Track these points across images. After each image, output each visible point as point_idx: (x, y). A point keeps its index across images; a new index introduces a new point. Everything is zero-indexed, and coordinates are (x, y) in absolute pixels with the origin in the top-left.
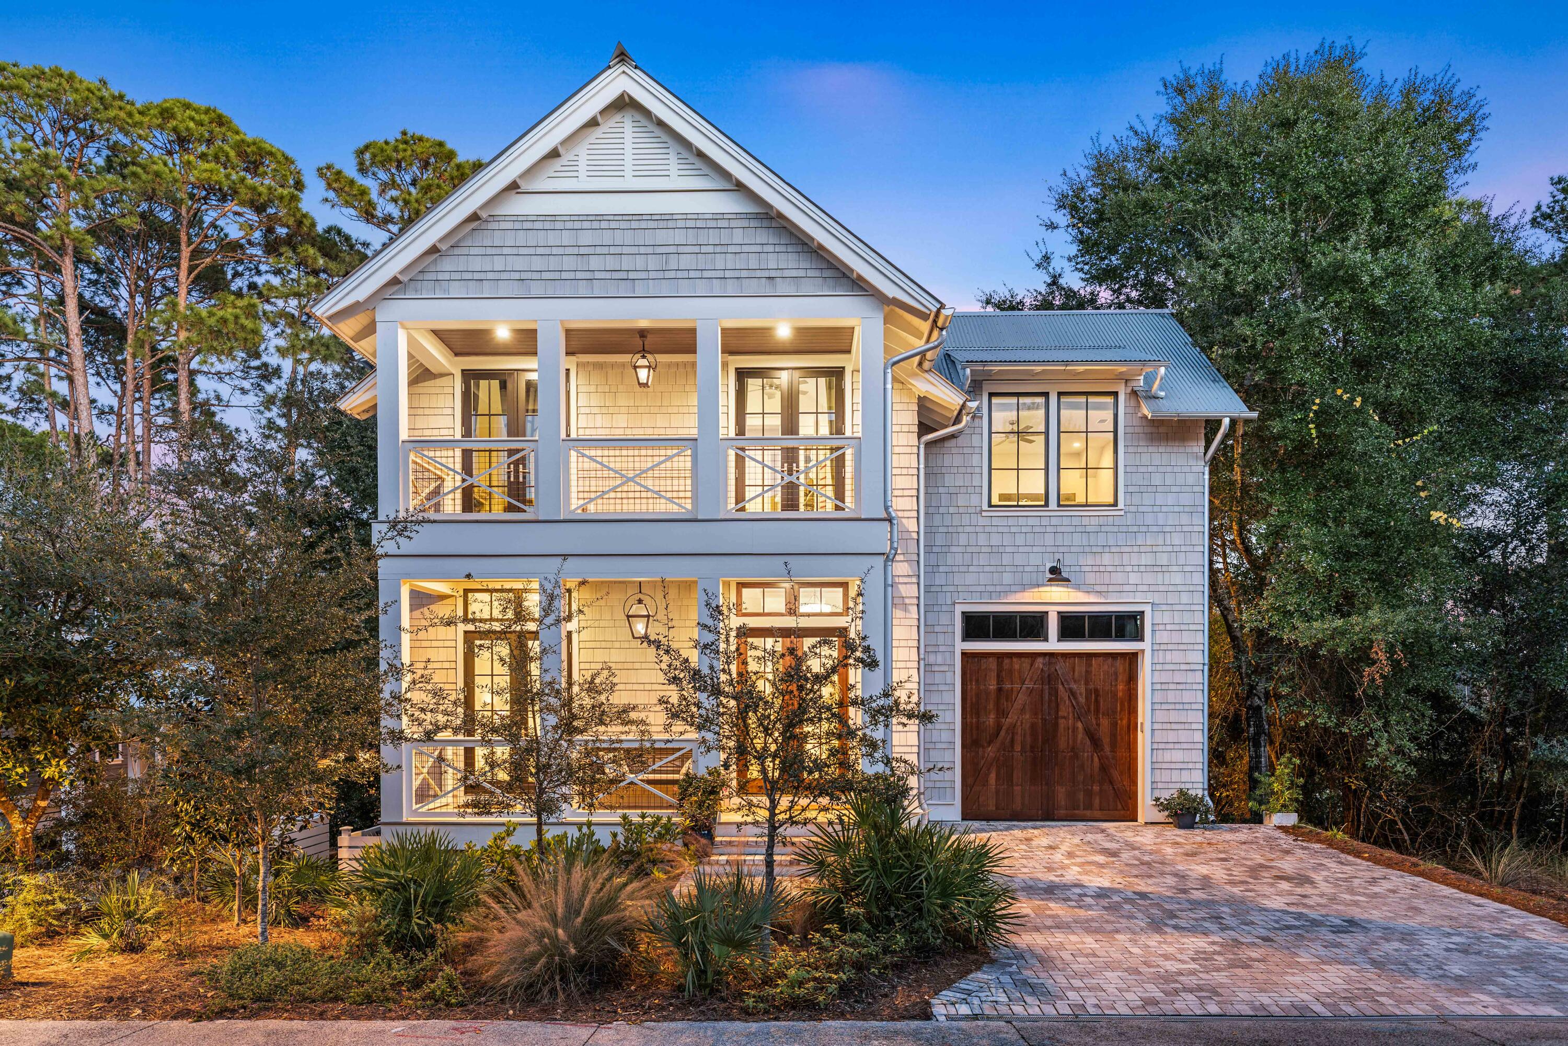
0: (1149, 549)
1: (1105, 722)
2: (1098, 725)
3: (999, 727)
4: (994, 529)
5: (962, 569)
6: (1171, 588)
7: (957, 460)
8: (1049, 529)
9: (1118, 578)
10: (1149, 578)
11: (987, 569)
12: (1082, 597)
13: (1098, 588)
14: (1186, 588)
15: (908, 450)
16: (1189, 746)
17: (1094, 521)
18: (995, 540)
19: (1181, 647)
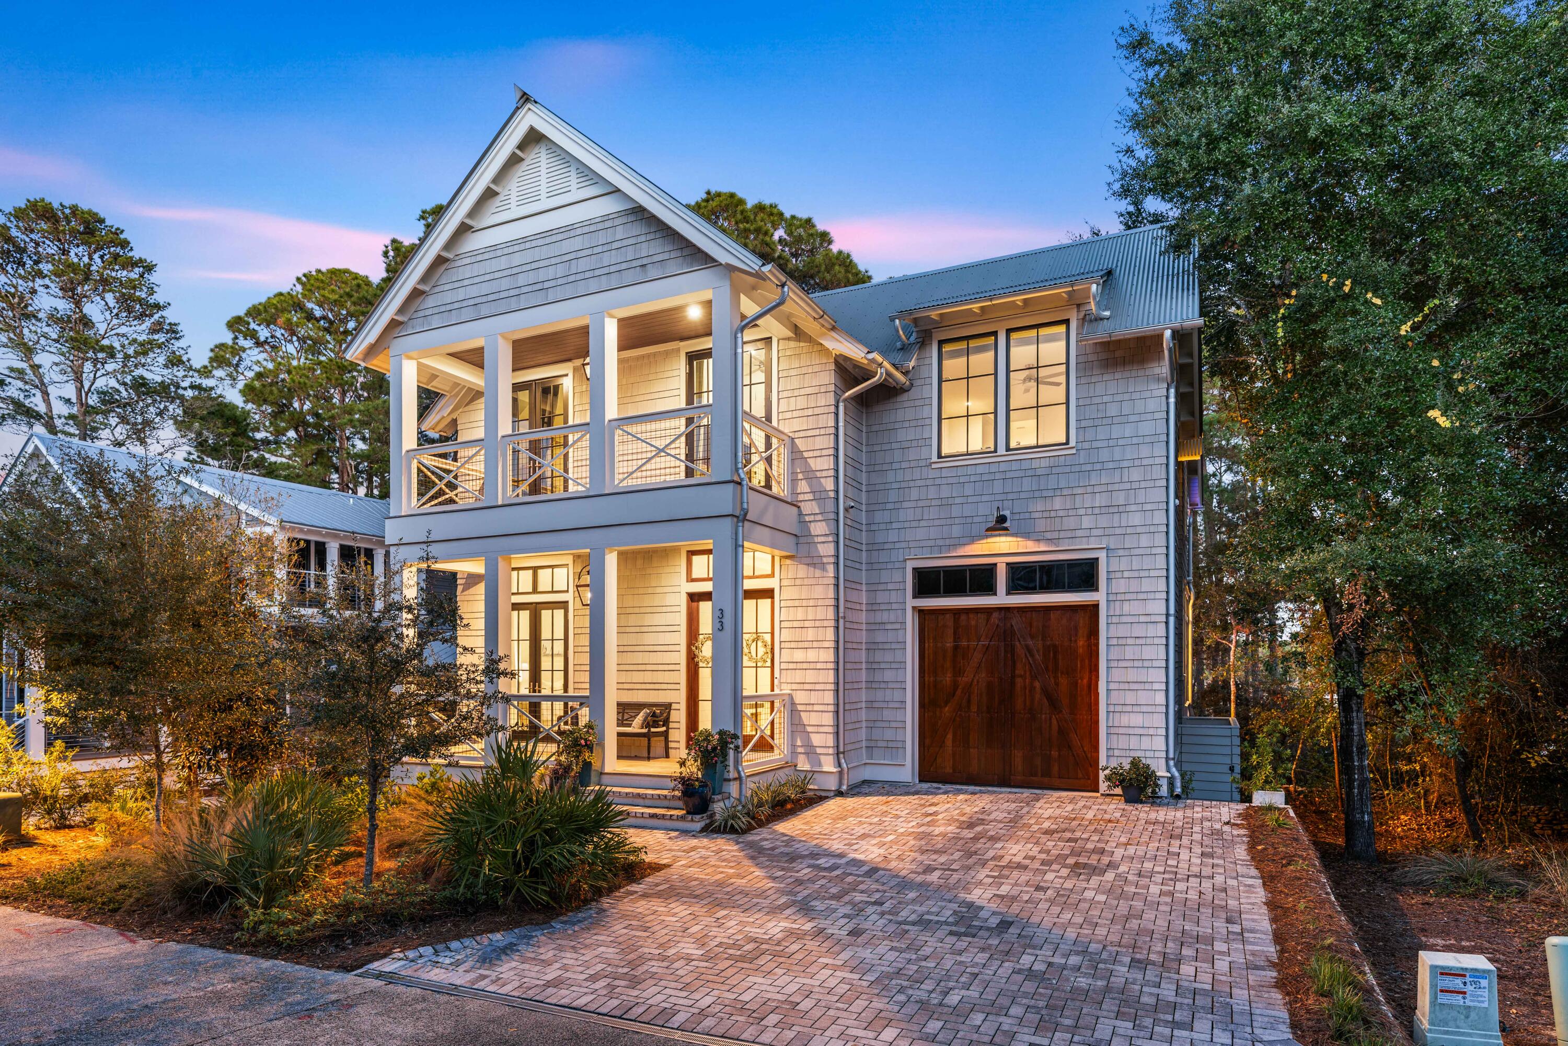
0: (1104, 488)
1: (1063, 681)
2: (1057, 684)
3: (955, 686)
4: (944, 481)
5: (914, 524)
6: (1129, 530)
7: (910, 414)
8: (998, 476)
9: (1070, 523)
10: (1103, 521)
11: (937, 522)
12: (1031, 546)
13: (1048, 535)
14: (1146, 529)
15: (826, 410)
16: (1149, 709)
17: (1044, 463)
18: (945, 492)
19: (1141, 596)
